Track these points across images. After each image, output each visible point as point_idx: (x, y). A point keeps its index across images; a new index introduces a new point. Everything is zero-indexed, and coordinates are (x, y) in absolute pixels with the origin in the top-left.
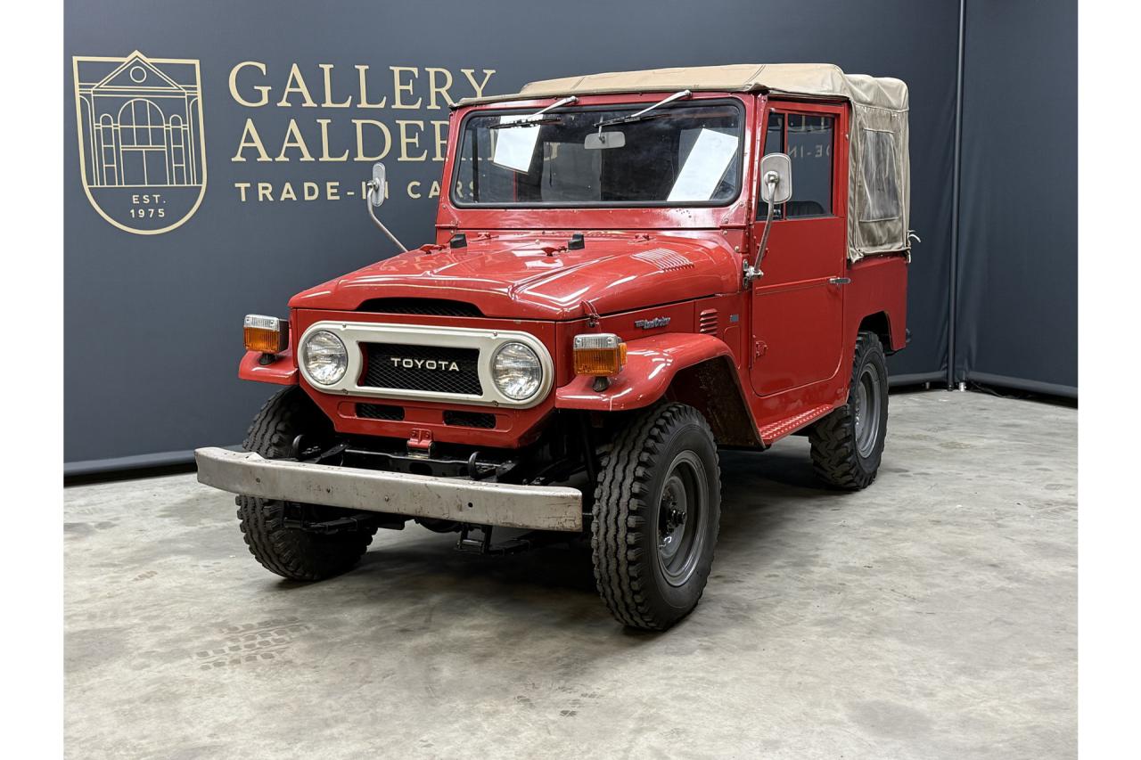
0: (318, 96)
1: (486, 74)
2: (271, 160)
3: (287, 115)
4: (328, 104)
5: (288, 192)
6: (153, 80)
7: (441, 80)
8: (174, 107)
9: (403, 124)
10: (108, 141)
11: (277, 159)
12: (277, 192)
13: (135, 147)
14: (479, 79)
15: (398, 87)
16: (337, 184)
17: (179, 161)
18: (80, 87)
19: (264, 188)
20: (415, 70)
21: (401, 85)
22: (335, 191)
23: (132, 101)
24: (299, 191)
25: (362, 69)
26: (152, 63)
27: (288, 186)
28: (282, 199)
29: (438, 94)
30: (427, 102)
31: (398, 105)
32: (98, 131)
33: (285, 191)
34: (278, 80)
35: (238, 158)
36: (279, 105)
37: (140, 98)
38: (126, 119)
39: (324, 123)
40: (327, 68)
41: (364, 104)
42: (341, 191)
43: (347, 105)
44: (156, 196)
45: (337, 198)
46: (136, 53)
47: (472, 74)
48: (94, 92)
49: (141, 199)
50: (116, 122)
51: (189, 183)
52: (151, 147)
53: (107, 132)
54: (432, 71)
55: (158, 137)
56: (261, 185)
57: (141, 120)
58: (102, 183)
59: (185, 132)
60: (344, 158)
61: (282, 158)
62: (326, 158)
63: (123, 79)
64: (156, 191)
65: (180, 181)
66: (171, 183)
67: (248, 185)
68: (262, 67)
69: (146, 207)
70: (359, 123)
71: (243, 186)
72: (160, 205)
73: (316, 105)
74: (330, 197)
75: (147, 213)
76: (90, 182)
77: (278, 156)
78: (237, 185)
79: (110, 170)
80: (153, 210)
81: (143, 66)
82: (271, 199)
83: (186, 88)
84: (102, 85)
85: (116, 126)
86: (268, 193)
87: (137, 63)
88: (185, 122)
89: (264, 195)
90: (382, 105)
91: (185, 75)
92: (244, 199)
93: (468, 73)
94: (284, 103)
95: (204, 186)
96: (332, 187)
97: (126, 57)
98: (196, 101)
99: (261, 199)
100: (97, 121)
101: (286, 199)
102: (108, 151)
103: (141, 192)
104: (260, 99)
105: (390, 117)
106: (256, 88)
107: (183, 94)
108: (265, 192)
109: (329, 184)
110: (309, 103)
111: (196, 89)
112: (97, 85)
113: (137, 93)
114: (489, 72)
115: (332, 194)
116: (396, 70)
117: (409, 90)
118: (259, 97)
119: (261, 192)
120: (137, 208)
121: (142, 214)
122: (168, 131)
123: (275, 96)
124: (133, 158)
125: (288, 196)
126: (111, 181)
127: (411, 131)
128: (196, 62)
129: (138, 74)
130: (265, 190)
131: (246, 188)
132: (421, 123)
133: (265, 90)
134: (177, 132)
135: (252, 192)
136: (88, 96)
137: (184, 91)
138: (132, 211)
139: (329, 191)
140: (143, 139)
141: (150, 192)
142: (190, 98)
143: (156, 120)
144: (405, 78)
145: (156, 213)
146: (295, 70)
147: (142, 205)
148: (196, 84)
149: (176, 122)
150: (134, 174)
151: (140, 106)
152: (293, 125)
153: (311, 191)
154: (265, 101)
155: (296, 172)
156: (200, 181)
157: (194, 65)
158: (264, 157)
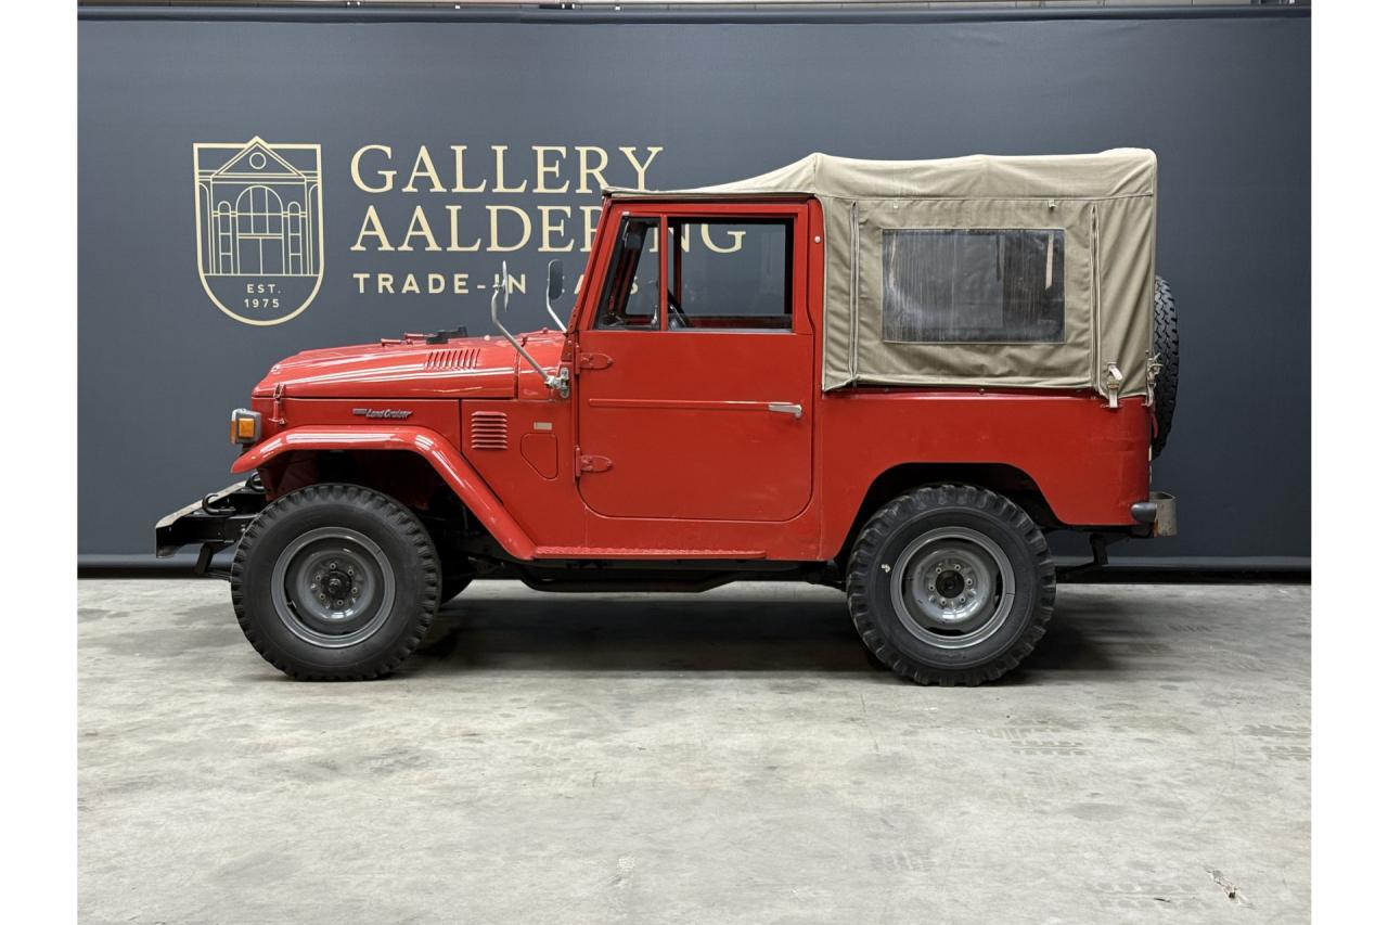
0: (450, 181)
1: (651, 152)
2: (392, 249)
3: (413, 200)
4: (460, 188)
5: (411, 284)
6: (273, 166)
7: (593, 160)
8: (293, 193)
9: (545, 210)
10: (225, 229)
11: (400, 249)
12: (398, 285)
13: (252, 235)
14: (642, 158)
15: (541, 169)
16: (466, 276)
17: (295, 249)
18: (200, 174)
19: (385, 280)
20: (563, 150)
21: (545, 166)
22: (464, 284)
23: (250, 188)
24: (423, 283)
25: (500, 150)
26: (274, 150)
27: (410, 277)
28: (404, 291)
29: (591, 178)
30: (576, 184)
31: (541, 189)
32: (216, 219)
33: (407, 282)
34: (404, 164)
35: (358, 247)
36: (404, 190)
37: (259, 185)
38: (244, 207)
39: (454, 209)
40: (459, 150)
41: (500, 188)
42: (470, 284)
43: (481, 189)
44: (271, 286)
45: (466, 291)
46: (257, 139)
47: (633, 152)
48: (214, 179)
49: (255, 289)
50: (233, 209)
51: (305, 272)
52: (268, 235)
53: (225, 219)
54: (583, 150)
55: (275, 225)
56: (381, 276)
57: (259, 208)
58: (218, 272)
59: (303, 219)
60: (475, 248)
61: (405, 247)
62: (454, 247)
63: (243, 166)
64: (271, 280)
65: (296, 270)
66: (287, 272)
67: (367, 276)
68: (388, 150)
69: (260, 297)
70: (493, 209)
71: (362, 277)
72: (275, 295)
73: (445, 190)
74: (457, 291)
75: (262, 303)
76: (206, 270)
77: (402, 244)
78: (355, 276)
79: (226, 259)
80: (267, 300)
81: (263, 152)
82: (391, 291)
83: (305, 174)
84: (222, 172)
85: (234, 214)
86: (388, 284)
87: (257, 149)
88: (303, 210)
89: (384, 287)
90: (521, 189)
91: (304, 161)
92: (362, 290)
93: (628, 151)
94: (409, 188)
95: (320, 275)
96: (460, 280)
97: (246, 142)
98: (316, 188)
99: (381, 290)
100: (215, 209)
101: (408, 291)
102: (226, 239)
103: (256, 281)
104: (383, 184)
105: (530, 202)
106: (380, 172)
107: (303, 180)
108: (385, 283)
109: (457, 277)
110: (438, 188)
111: (316, 175)
112: (216, 172)
113: (258, 180)
114: (654, 150)
115: (461, 287)
116: (540, 150)
117: (554, 173)
118: (382, 181)
119: (381, 284)
120: (251, 297)
121: (256, 303)
122: (286, 219)
123: (400, 181)
124: (249, 247)
125: (411, 288)
126: (227, 270)
127: (555, 218)
128: (318, 147)
129: (258, 160)
130: (385, 282)
131: (365, 279)
132: (568, 210)
133: (389, 175)
134: (295, 220)
135: (371, 283)
136: (207, 184)
137: (304, 177)
138: (247, 301)
139: (457, 284)
140: (260, 228)
141: (265, 281)
142: (310, 184)
143: (274, 207)
144: (550, 159)
145: (270, 303)
146: (424, 153)
147: (256, 295)
148: (315, 169)
149: (294, 209)
150: (249, 263)
151: (259, 193)
152: (419, 212)
153: (436, 283)
154: (389, 186)
155: (421, 262)
156: (316, 270)
157: (315, 151)
158: (386, 246)
